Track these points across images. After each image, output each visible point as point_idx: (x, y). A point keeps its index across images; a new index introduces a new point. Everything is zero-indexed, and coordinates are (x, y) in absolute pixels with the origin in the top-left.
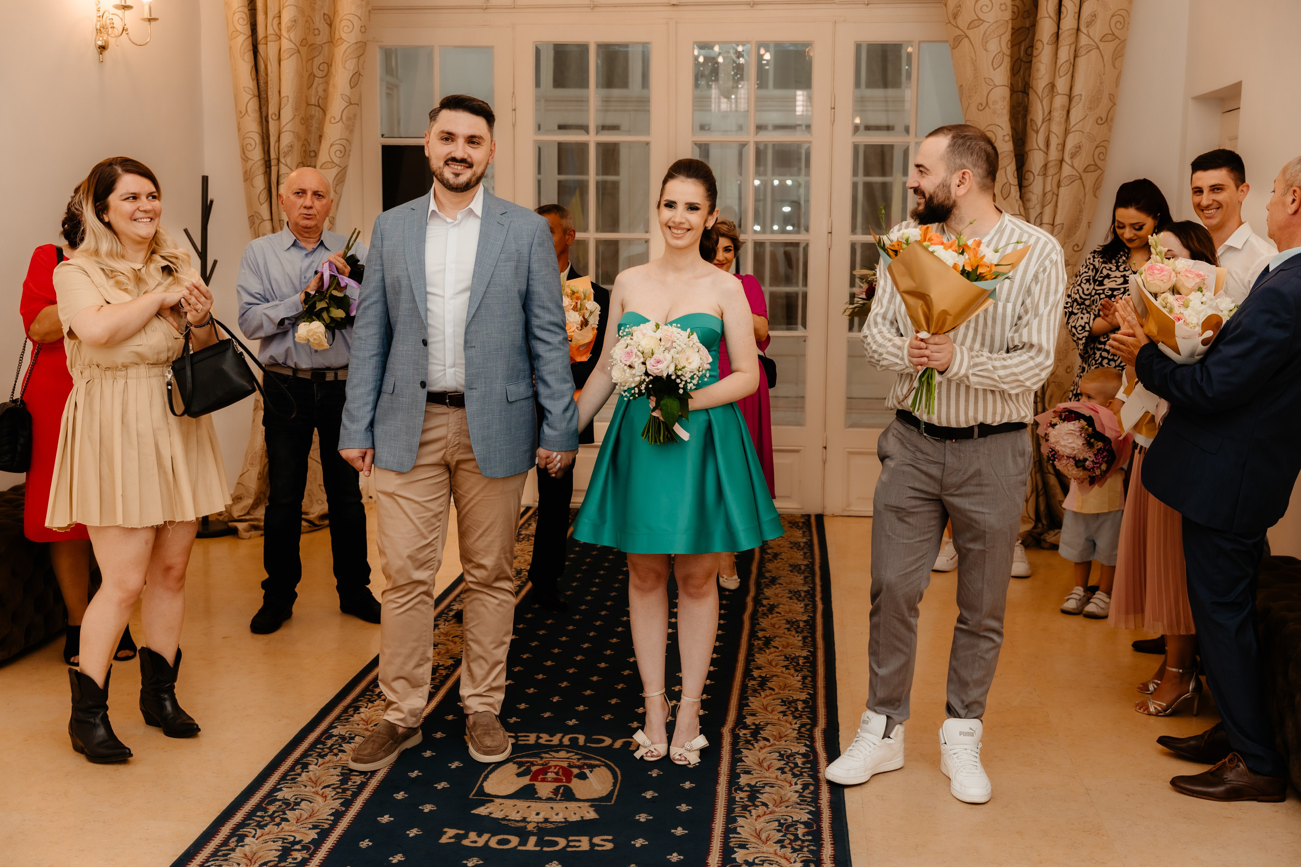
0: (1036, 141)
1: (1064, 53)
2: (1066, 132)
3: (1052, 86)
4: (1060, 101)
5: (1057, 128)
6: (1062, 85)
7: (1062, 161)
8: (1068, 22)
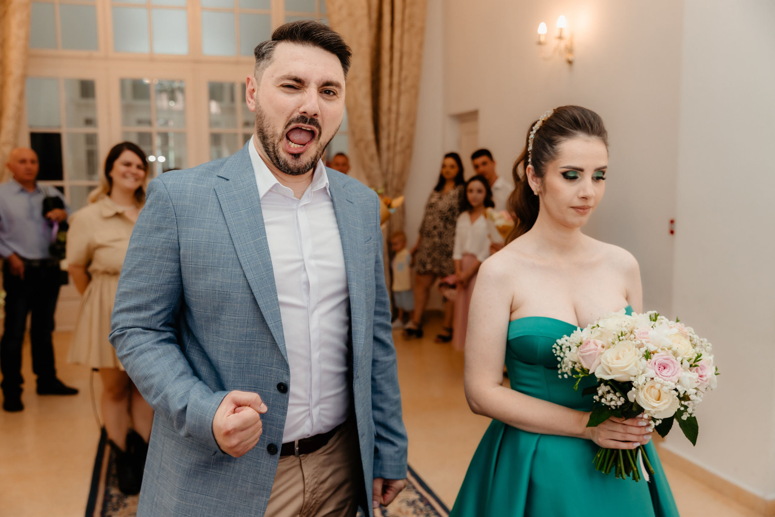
0: (384, 134)
1: (395, 93)
2: (397, 129)
3: (390, 109)
4: (393, 116)
5: (393, 128)
6: (394, 108)
7: (395, 144)
8: (395, 79)
